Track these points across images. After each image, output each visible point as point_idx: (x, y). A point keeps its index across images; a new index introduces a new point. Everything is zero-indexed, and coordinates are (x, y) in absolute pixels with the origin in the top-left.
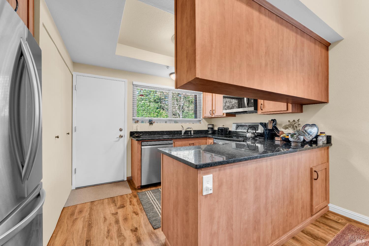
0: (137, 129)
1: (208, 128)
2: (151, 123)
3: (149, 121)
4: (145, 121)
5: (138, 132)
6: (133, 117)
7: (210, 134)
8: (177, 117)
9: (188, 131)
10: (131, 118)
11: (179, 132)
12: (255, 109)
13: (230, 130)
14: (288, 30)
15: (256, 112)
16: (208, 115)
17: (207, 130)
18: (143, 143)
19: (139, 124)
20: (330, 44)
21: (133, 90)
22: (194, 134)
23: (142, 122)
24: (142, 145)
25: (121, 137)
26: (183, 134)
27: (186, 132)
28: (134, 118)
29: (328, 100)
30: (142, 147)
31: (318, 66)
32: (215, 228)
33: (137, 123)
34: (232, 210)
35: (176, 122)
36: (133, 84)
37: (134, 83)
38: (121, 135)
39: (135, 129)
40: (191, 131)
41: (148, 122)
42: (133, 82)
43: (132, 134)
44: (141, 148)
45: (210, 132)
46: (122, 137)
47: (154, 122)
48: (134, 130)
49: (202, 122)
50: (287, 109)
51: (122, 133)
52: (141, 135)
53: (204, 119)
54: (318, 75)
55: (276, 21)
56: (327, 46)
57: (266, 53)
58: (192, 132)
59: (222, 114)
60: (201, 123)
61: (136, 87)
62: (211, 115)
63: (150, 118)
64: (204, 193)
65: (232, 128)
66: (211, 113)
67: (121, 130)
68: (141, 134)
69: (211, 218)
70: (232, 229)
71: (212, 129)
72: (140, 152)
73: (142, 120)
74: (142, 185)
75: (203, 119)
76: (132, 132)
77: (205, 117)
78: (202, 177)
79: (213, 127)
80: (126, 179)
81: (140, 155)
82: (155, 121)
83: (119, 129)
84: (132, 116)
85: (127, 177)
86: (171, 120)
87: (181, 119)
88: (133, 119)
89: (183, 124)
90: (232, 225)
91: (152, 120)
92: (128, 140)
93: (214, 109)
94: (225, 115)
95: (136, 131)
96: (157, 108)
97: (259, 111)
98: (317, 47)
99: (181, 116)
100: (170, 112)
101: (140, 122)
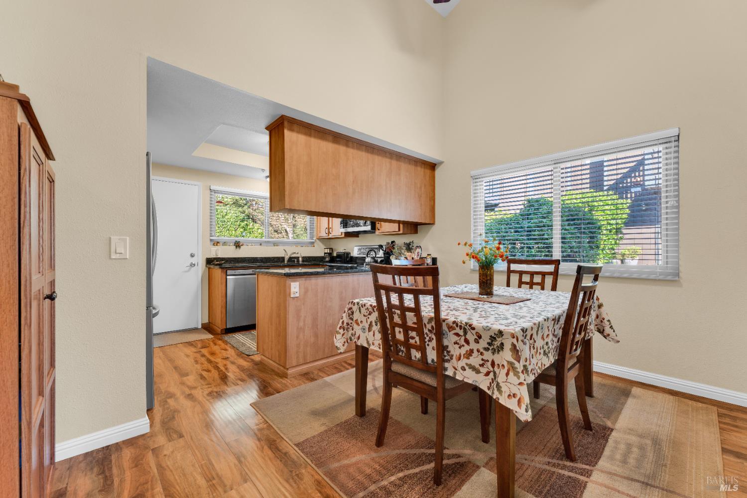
0: (218, 254)
1: (325, 253)
2: (239, 246)
4: (229, 243)
5: (219, 258)
6: (211, 236)
7: (327, 262)
8: (284, 237)
9: (295, 258)
10: (208, 238)
11: (282, 259)
12: (372, 229)
13: (352, 255)
14: (380, 158)
15: (374, 232)
16: (323, 234)
17: (323, 257)
18: (229, 272)
19: (220, 247)
20: (435, 165)
21: (211, 198)
22: (303, 261)
23: (225, 244)
24: (228, 274)
25: (192, 265)
26: (286, 262)
27: (291, 259)
28: (212, 238)
29: (434, 221)
30: (228, 277)
31: (421, 188)
32: (301, 324)
33: (217, 245)
34: (317, 313)
35: (275, 244)
36: (211, 189)
37: (213, 187)
38: (192, 263)
40: (298, 258)
41: (234, 244)
42: (210, 186)
43: (209, 261)
44: (226, 279)
45: (327, 259)
46: (194, 265)
47: (243, 244)
48: (213, 255)
49: (315, 244)
50: (399, 230)
51: (194, 261)
52: (223, 263)
53: (320, 241)
54: (420, 197)
55: (365, 151)
56: (432, 166)
57: (353, 181)
58: (300, 259)
59: (340, 234)
60: (314, 246)
61: (215, 192)
62: (327, 235)
63: (237, 239)
64: (292, 296)
65: (355, 253)
66: (327, 232)
67: (192, 256)
68: (223, 261)
69: (298, 317)
70: (317, 329)
71: (330, 254)
72: (224, 284)
73: (225, 241)
74: (228, 327)
75: (317, 240)
77: (319, 237)
78: (290, 284)
79: (331, 252)
80: (200, 327)
81: (224, 288)
83: (190, 254)
84: (209, 235)
85: (202, 324)
86: (268, 242)
87: (291, 239)
88: (211, 240)
89: (286, 248)
90: (317, 325)
91: (238, 242)
92: (203, 270)
93: (330, 226)
94: (343, 236)
95: (215, 256)
96: (243, 221)
97: (377, 232)
98: (419, 168)
99: (290, 235)
100: (267, 229)
101: (221, 243)
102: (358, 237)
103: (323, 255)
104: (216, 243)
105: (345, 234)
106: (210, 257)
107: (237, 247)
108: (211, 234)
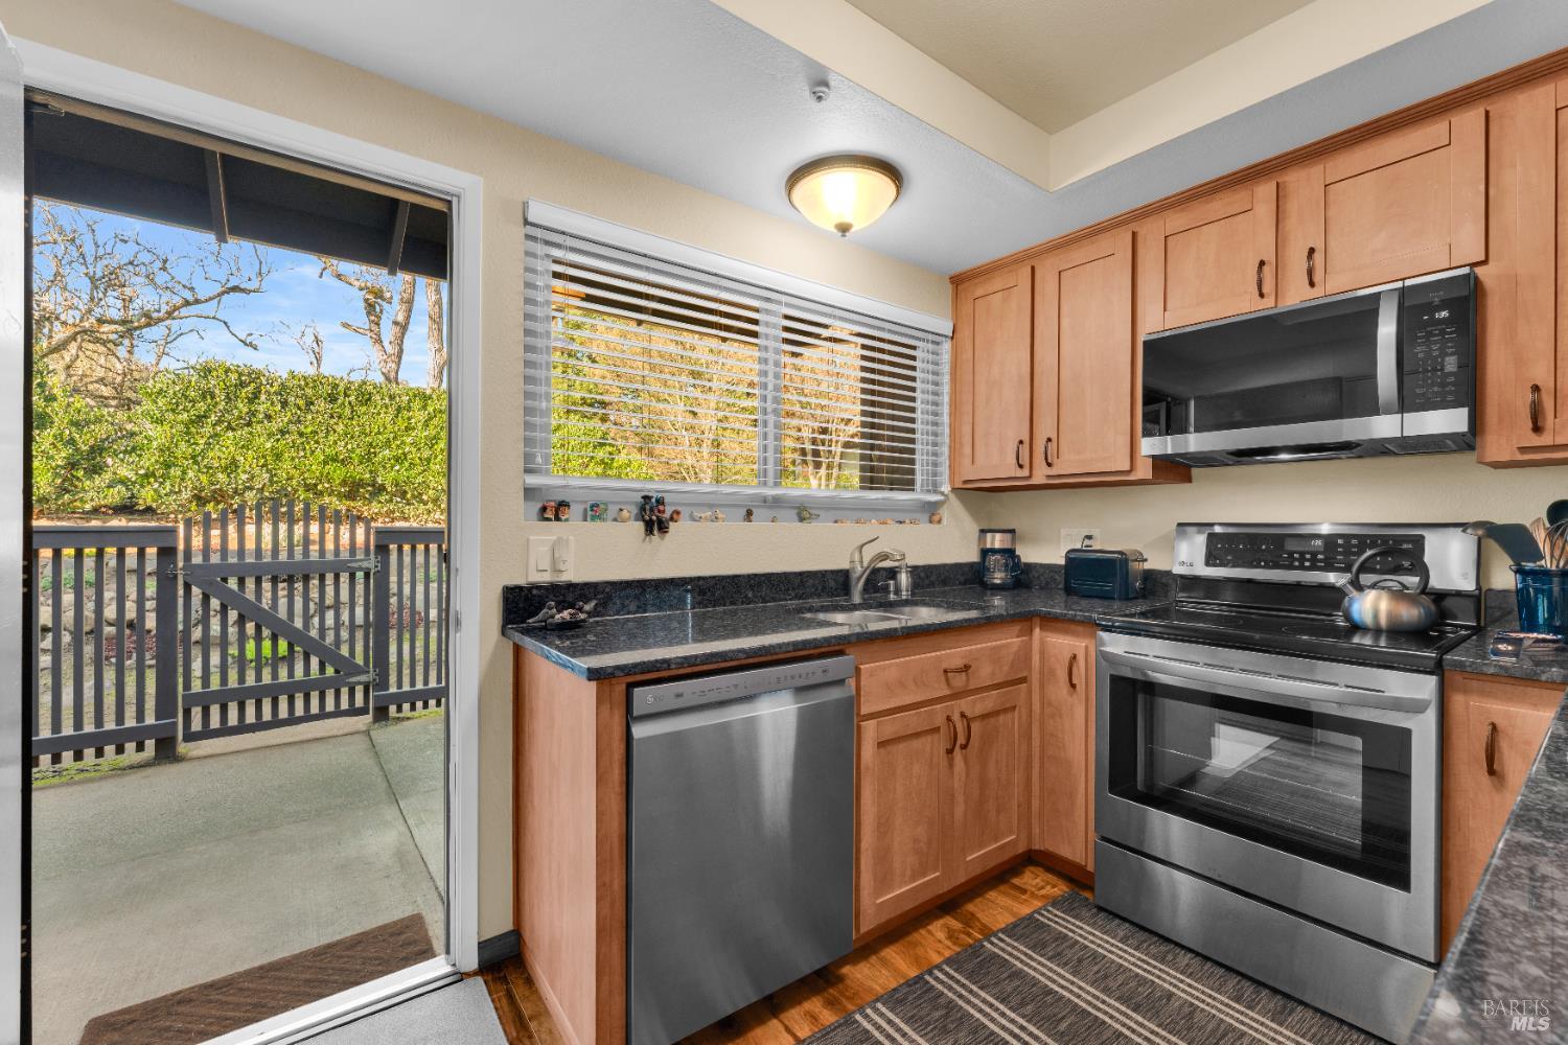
0: (562, 568)
1: (985, 553)
2: (658, 521)
3: (643, 509)
4: (613, 510)
5: (570, 586)
6: (528, 471)
10: (514, 480)
18: (643, 699)
19: (572, 529)
22: (913, 584)
23: (595, 511)
24: (636, 709)
26: (855, 595)
28: (533, 480)
33: (557, 519)
35: (804, 514)
36: (531, 219)
37: (539, 212)
39: (546, 564)
41: (635, 510)
42: (525, 205)
43: (521, 605)
45: (995, 576)
47: (678, 513)
48: (537, 572)
49: (944, 513)
53: (957, 495)
58: (904, 576)
59: (1123, 465)
60: (939, 522)
61: (549, 244)
68: (586, 599)
71: (1011, 554)
73: (593, 498)
75: (952, 497)
76: (520, 588)
77: (966, 482)
79: (1012, 546)
82: (679, 509)
84: (520, 465)
85: (482, 946)
86: (777, 502)
88: (530, 493)
91: (660, 502)
93: (1048, 431)
94: (1148, 468)
95: (545, 578)
97: (1500, 441)
100: (771, 442)
101: (576, 510)
102: (1189, 480)
103: (972, 556)
104: (554, 510)
105: (1155, 467)
106: (521, 581)
107: (649, 528)
108: (528, 458)
